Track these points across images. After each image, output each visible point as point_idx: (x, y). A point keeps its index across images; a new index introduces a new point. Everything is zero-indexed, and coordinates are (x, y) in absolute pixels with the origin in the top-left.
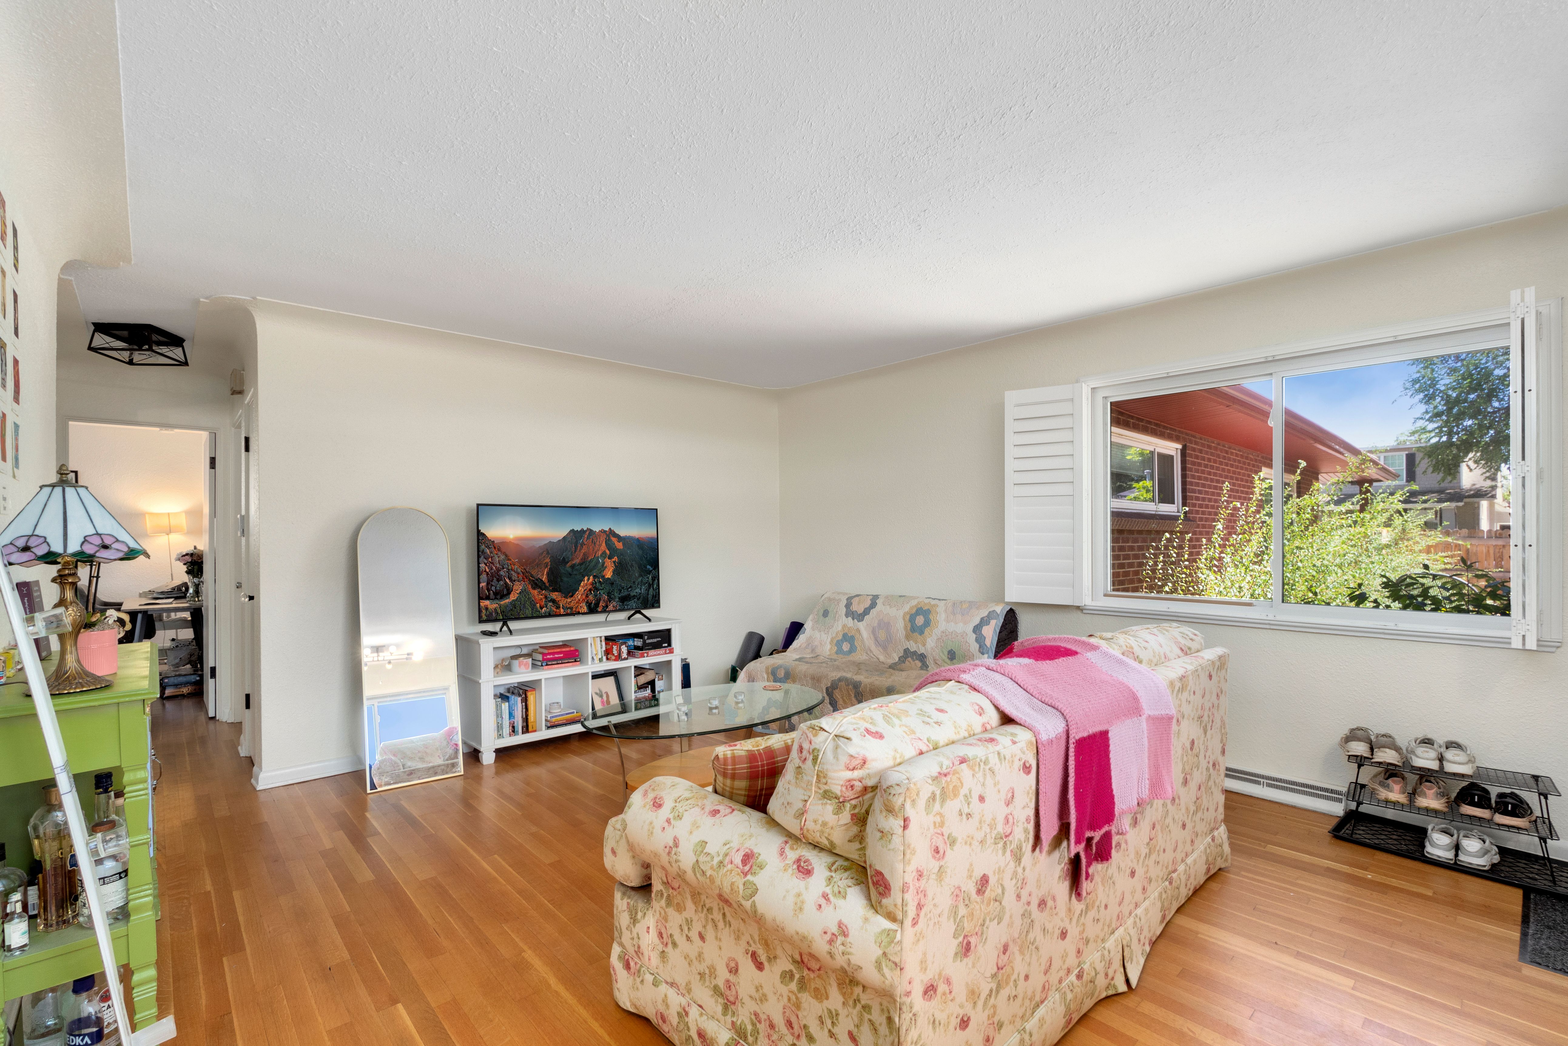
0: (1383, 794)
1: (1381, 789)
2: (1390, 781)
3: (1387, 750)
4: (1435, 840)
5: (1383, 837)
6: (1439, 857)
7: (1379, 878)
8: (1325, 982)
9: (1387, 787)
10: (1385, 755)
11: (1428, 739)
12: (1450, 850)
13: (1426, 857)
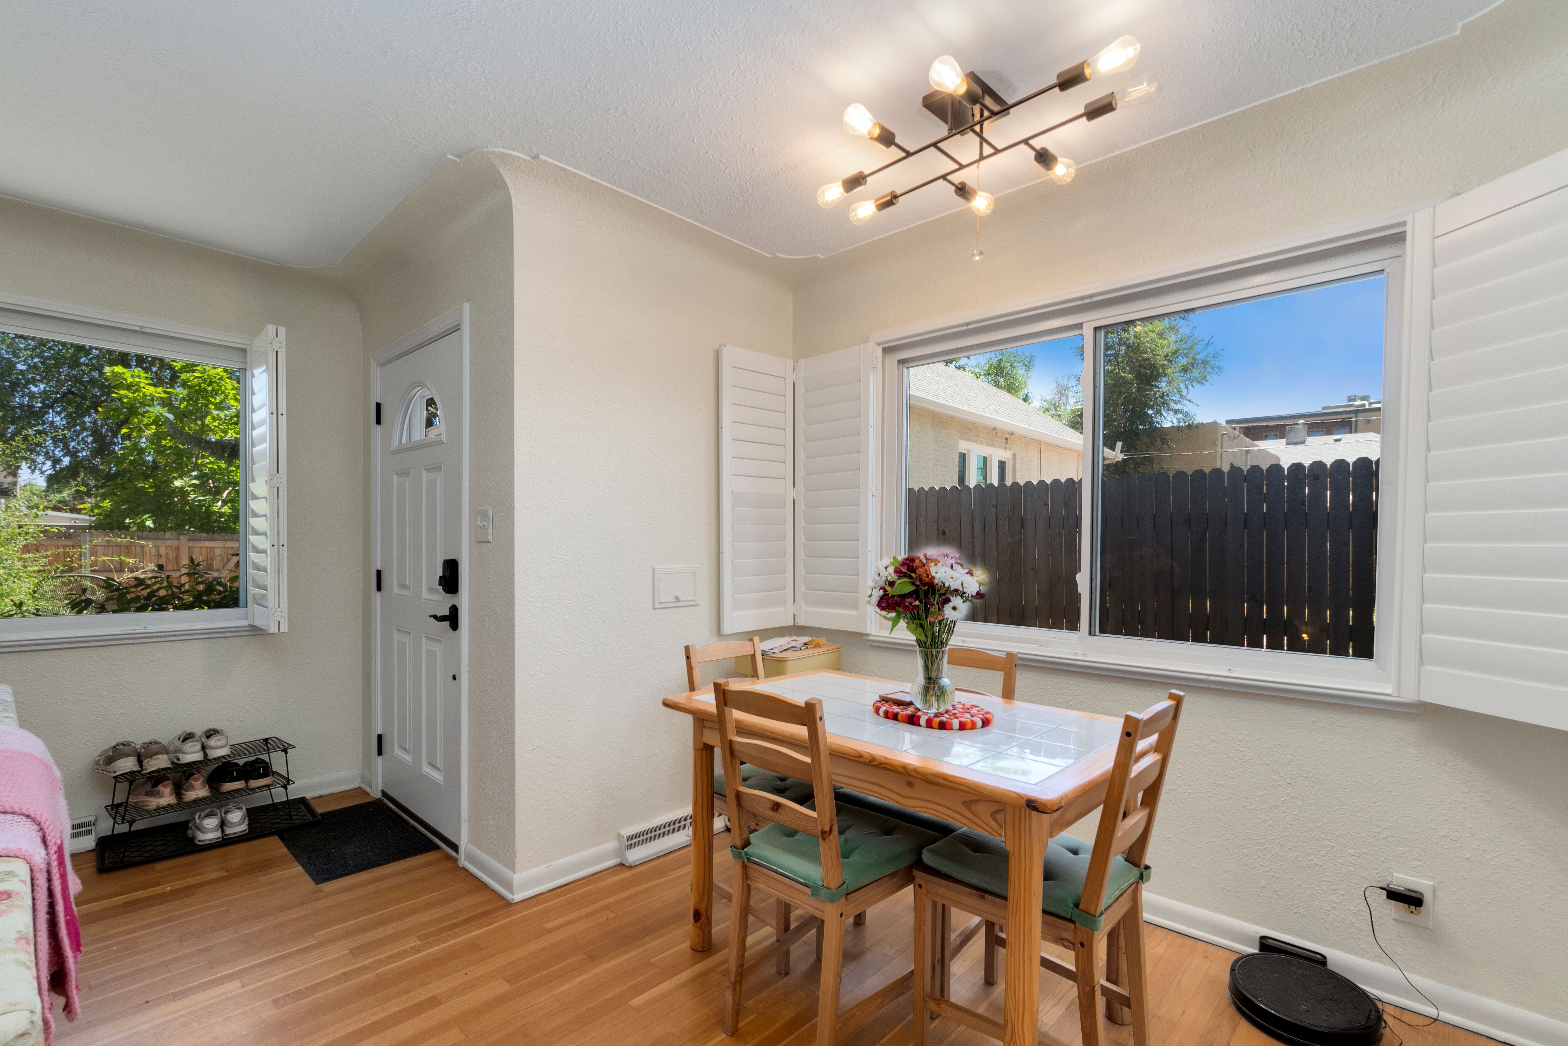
0: (154, 803)
1: (151, 799)
2: (160, 787)
3: (160, 756)
4: (206, 826)
5: (150, 848)
6: (210, 840)
7: (178, 885)
8: (218, 999)
9: (158, 794)
10: (159, 762)
11: (189, 734)
12: (217, 830)
13: (200, 845)
